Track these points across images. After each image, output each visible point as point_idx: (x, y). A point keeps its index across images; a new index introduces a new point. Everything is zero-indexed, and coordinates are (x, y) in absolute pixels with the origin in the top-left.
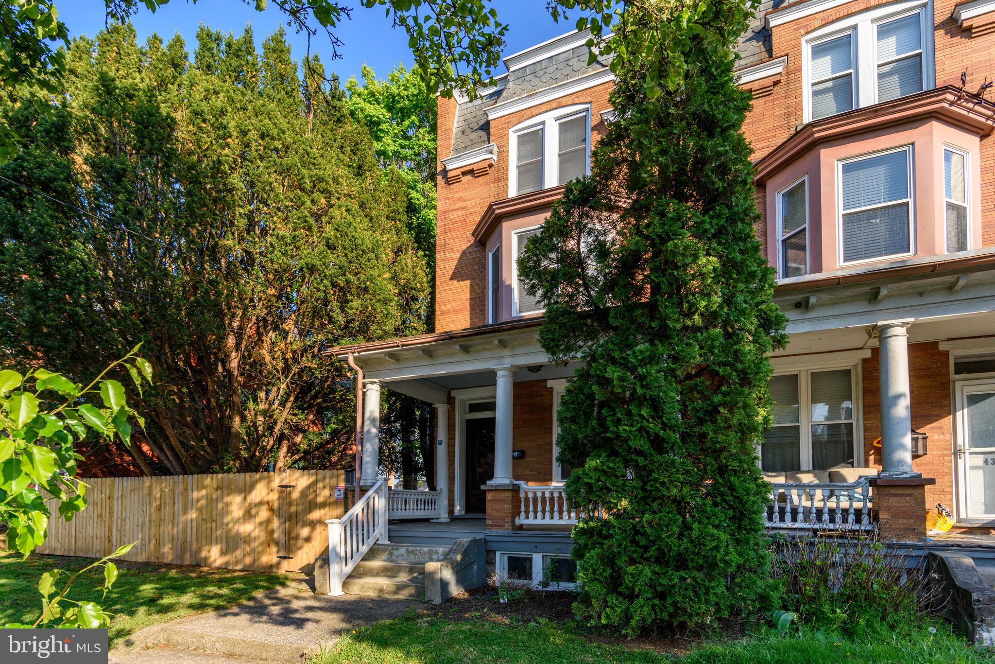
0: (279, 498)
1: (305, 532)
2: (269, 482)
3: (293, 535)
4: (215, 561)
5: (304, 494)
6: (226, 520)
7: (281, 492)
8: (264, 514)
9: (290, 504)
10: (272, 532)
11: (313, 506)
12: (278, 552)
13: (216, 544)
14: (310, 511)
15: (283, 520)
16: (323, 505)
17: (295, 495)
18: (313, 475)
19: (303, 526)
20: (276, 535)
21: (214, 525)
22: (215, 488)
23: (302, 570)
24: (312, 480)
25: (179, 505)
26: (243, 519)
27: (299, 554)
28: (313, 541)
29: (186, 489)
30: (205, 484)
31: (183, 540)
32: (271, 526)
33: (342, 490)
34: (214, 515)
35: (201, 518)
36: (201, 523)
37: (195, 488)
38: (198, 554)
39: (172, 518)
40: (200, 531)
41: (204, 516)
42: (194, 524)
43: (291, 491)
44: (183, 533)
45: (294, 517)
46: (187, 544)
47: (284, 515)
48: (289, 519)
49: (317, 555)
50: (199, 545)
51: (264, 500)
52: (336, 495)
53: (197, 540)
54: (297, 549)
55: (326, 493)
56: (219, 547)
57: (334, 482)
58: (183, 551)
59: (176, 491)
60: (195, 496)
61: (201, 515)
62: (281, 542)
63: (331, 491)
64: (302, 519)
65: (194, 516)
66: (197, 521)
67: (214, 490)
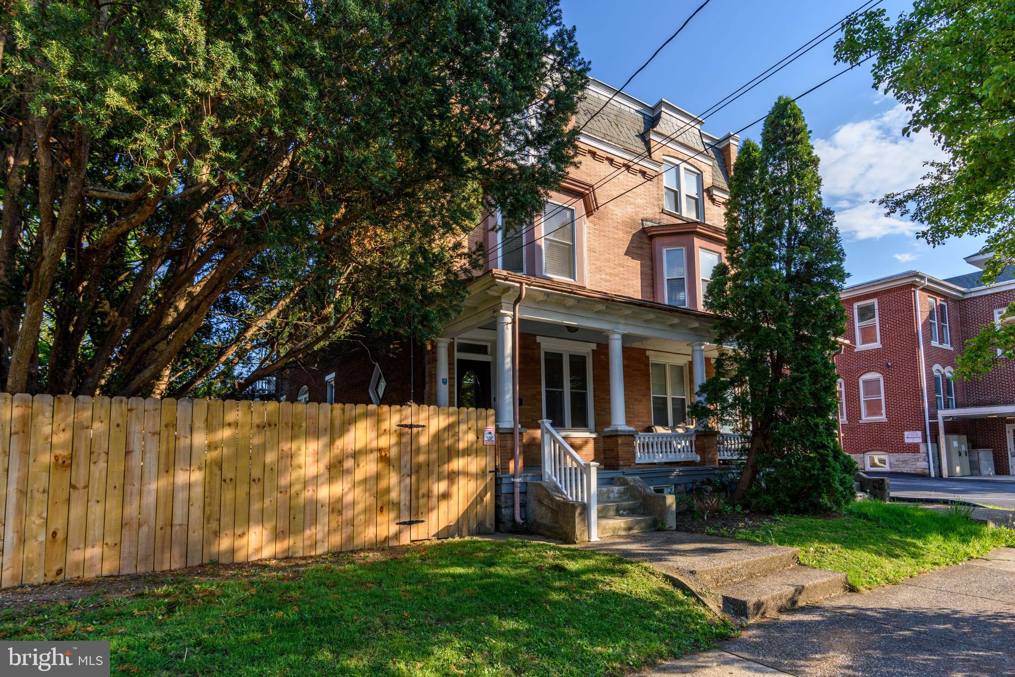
0: (399, 443)
1: (442, 486)
2: (379, 421)
4: (259, 550)
5: (437, 437)
6: (284, 481)
7: (401, 435)
8: (368, 467)
9: (418, 451)
10: (388, 490)
11: (452, 453)
12: (399, 516)
13: (262, 522)
14: (449, 460)
15: (406, 471)
16: (467, 452)
17: (424, 440)
18: (453, 414)
19: (439, 479)
20: (394, 495)
21: (255, 490)
22: (258, 426)
23: (438, 536)
24: (452, 419)
25: (148, 455)
26: (327, 476)
27: (433, 516)
28: (455, 497)
29: (172, 425)
30: (231, 417)
31: (160, 523)
32: (383, 484)
33: (493, 432)
34: (257, 473)
35: (218, 478)
36: (218, 486)
37: (199, 423)
38: (210, 543)
39: (119, 482)
40: (217, 501)
41: (228, 474)
42: (198, 491)
43: (418, 432)
44: (161, 510)
45: (424, 467)
46: (176, 529)
47: (408, 466)
48: (415, 469)
49: (461, 513)
50: (214, 525)
51: (368, 447)
52: (486, 439)
53: (207, 518)
54: (430, 510)
55: (471, 437)
56: (269, 525)
57: (481, 423)
58: (159, 545)
59: (136, 428)
60: (200, 439)
61: (219, 473)
62: (402, 504)
63: (479, 433)
64: (436, 469)
65: (197, 476)
66: (207, 484)
67: (255, 429)
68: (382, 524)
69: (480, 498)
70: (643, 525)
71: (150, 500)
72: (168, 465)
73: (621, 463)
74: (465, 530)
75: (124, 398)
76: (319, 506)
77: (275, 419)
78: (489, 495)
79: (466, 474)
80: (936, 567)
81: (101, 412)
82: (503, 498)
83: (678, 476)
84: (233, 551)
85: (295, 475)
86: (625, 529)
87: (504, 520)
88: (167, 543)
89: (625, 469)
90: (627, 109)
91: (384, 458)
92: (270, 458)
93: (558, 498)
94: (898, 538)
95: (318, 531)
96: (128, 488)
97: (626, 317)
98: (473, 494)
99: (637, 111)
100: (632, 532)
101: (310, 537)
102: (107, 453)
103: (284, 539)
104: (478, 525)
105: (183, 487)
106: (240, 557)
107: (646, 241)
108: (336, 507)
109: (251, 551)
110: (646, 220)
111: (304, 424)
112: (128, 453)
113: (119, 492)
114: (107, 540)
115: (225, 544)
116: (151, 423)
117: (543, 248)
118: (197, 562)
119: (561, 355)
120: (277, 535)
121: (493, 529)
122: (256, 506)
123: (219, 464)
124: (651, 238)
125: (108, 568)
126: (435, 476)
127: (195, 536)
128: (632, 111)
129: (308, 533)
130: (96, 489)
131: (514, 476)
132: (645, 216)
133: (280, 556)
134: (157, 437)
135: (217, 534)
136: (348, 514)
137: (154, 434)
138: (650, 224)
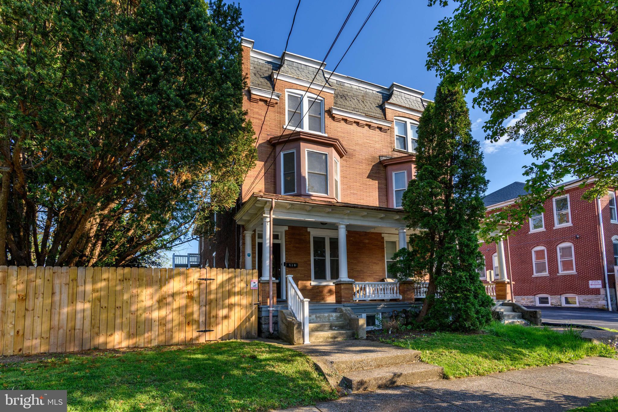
0: (199, 289)
1: (224, 312)
2: (187, 277)
3: (213, 313)
4: (120, 343)
5: (222, 285)
6: (134, 308)
7: (200, 284)
8: (181, 301)
9: (210, 293)
10: (192, 314)
11: (230, 294)
12: (199, 327)
13: (121, 329)
14: (229, 297)
15: (204, 303)
16: (240, 293)
17: (213, 287)
18: (231, 272)
19: (223, 308)
20: (195, 316)
21: (118, 312)
22: (120, 280)
23: (222, 339)
24: (230, 275)
25: (63, 295)
26: (157, 306)
27: (219, 327)
28: (232, 318)
29: (75, 280)
30: (105, 276)
31: (69, 328)
32: (189, 310)
33: (257, 283)
34: (118, 304)
35: (99, 306)
36: (99, 310)
37: (89, 279)
38: (93, 338)
39: (49, 308)
40: (98, 318)
41: (104, 304)
42: (88, 313)
43: (210, 283)
44: (69, 321)
45: (214, 302)
46: (77, 331)
47: (204, 301)
48: (209, 303)
49: (236, 327)
50: (96, 330)
51: (181, 291)
52: (252, 286)
53: (93, 326)
54: (217, 324)
55: (243, 285)
56: (126, 330)
57: (249, 277)
58: (68, 339)
59: (57, 282)
60: (89, 287)
61: (99, 304)
62: (201, 321)
63: (247, 283)
64: (221, 303)
65: (88, 306)
66: (93, 309)
67: (118, 282)
68: (189, 331)
69: (248, 319)
70: (345, 336)
71: (64, 317)
72: (73, 300)
73: (343, 300)
74: (239, 336)
75: (51, 267)
76: (153, 321)
77: (129, 276)
78: (254, 317)
79: (240, 305)
80: (527, 367)
81: (40, 274)
82: (263, 319)
83: (383, 307)
84: (106, 343)
85: (140, 305)
86: (332, 338)
87: (263, 331)
88: (72, 338)
89: (345, 304)
90: (371, 92)
91: (190, 297)
92: (126, 297)
93: (289, 319)
94: (511, 348)
95: (153, 334)
96: (53, 311)
97: (348, 214)
98: (244, 316)
99: (378, 92)
100: (336, 340)
101: (148, 337)
102: (43, 294)
103: (134, 338)
104: (247, 333)
105: (81, 311)
106: (109, 346)
107: (382, 169)
108: (162, 322)
109: (116, 343)
110: (382, 156)
111: (145, 279)
112: (53, 294)
113: (48, 313)
114: (43, 335)
115: (101, 339)
116: (64, 279)
117: (307, 177)
118: (87, 347)
119: (324, 238)
120: (130, 336)
121: (256, 336)
122: (118, 321)
123: (99, 299)
124: (385, 166)
125: (43, 349)
126: (220, 306)
127: (87, 335)
128: (374, 92)
129: (146, 335)
130: (38, 311)
131: (269, 307)
132: (382, 154)
133: (131, 346)
134: (67, 286)
135: (98, 334)
136: (169, 326)
137: (66, 284)
138: (384, 158)
